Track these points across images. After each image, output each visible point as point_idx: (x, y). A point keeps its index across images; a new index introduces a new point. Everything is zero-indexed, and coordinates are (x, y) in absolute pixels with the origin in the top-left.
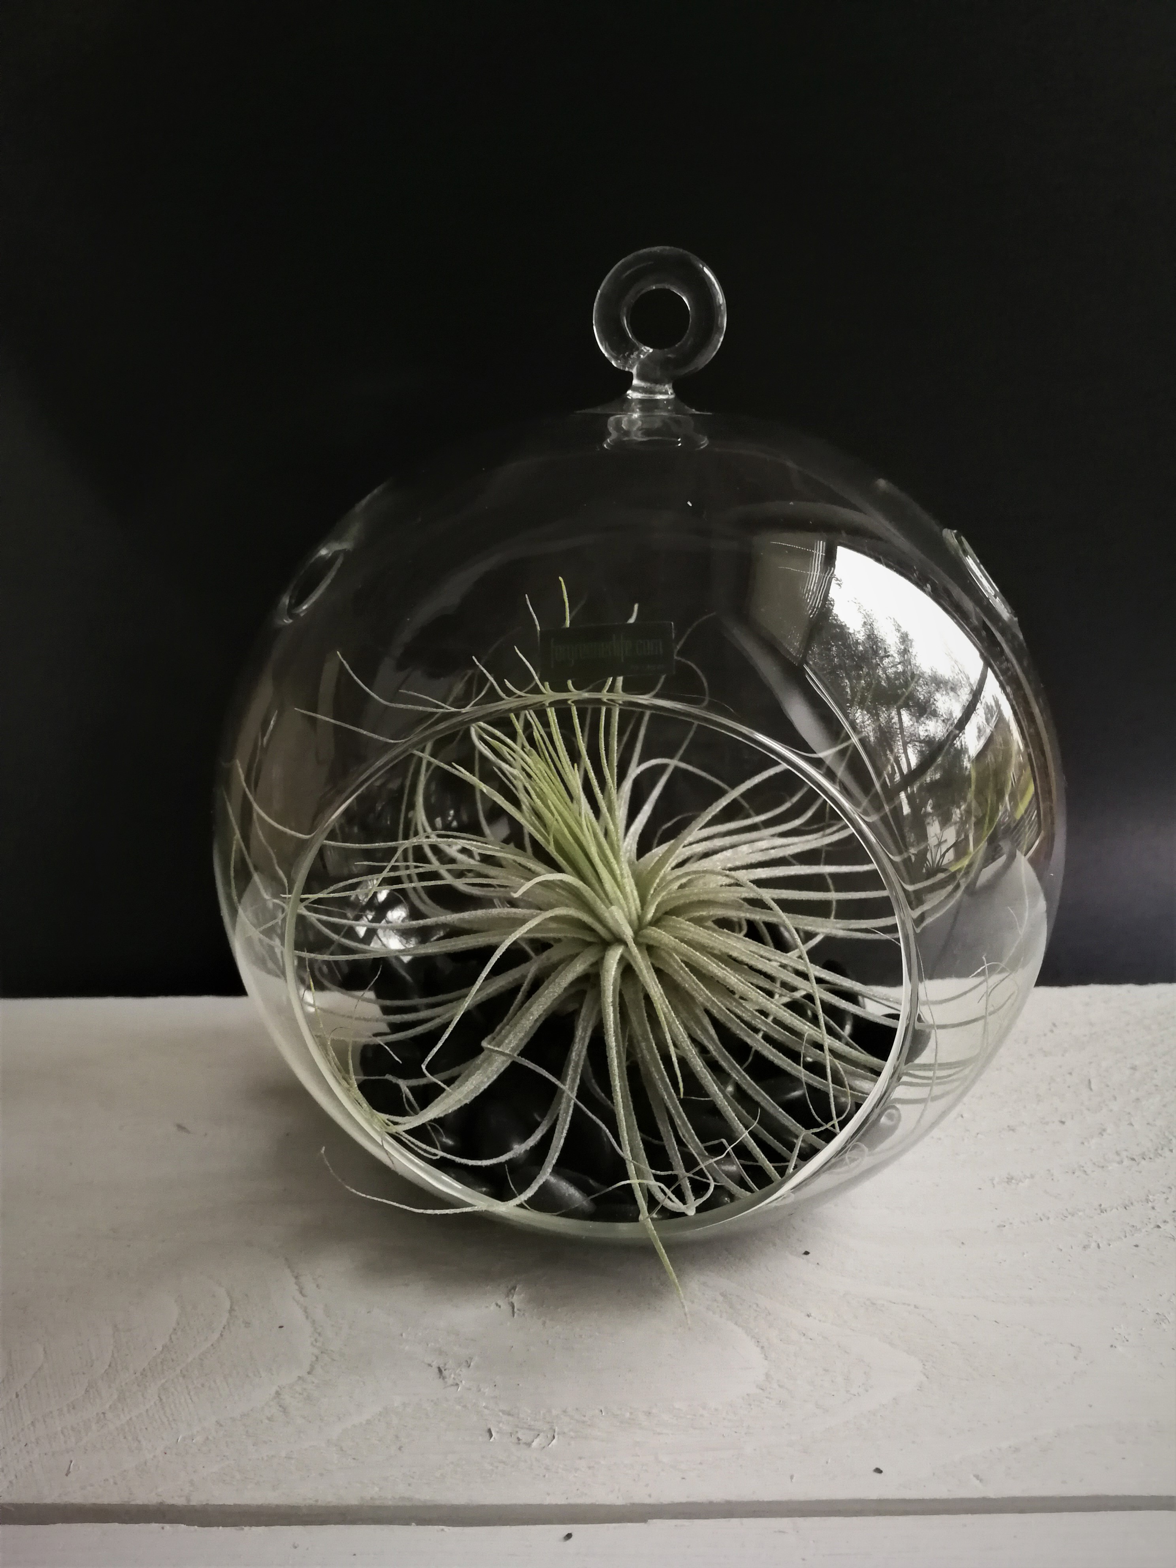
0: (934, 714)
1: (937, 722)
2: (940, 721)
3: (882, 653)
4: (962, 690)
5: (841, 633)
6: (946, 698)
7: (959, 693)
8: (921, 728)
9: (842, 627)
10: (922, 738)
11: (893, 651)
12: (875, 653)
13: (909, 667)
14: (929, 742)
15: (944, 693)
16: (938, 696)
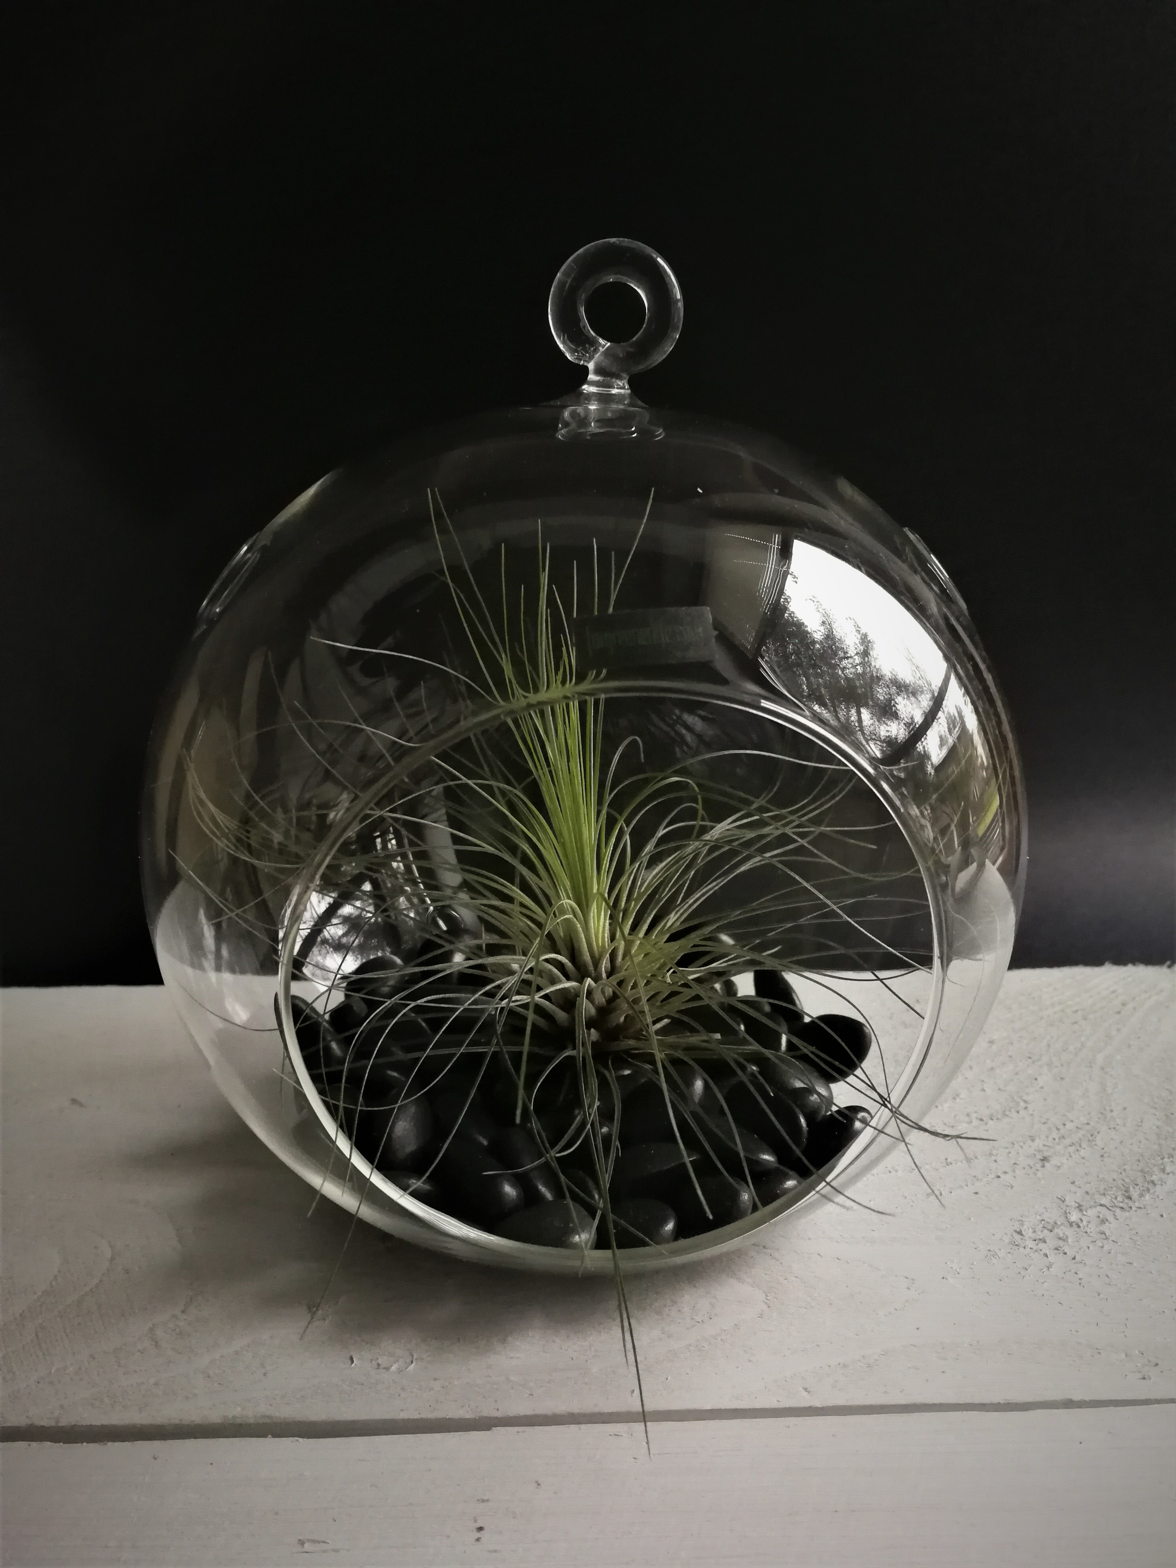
0: (895, 716)
2: (902, 724)
3: (841, 654)
4: (923, 696)
5: (798, 631)
6: (905, 701)
7: (920, 699)
8: (882, 728)
9: (800, 625)
10: (883, 738)
11: (852, 652)
12: (835, 654)
13: (868, 668)
14: (890, 742)
15: (905, 697)
16: (899, 699)
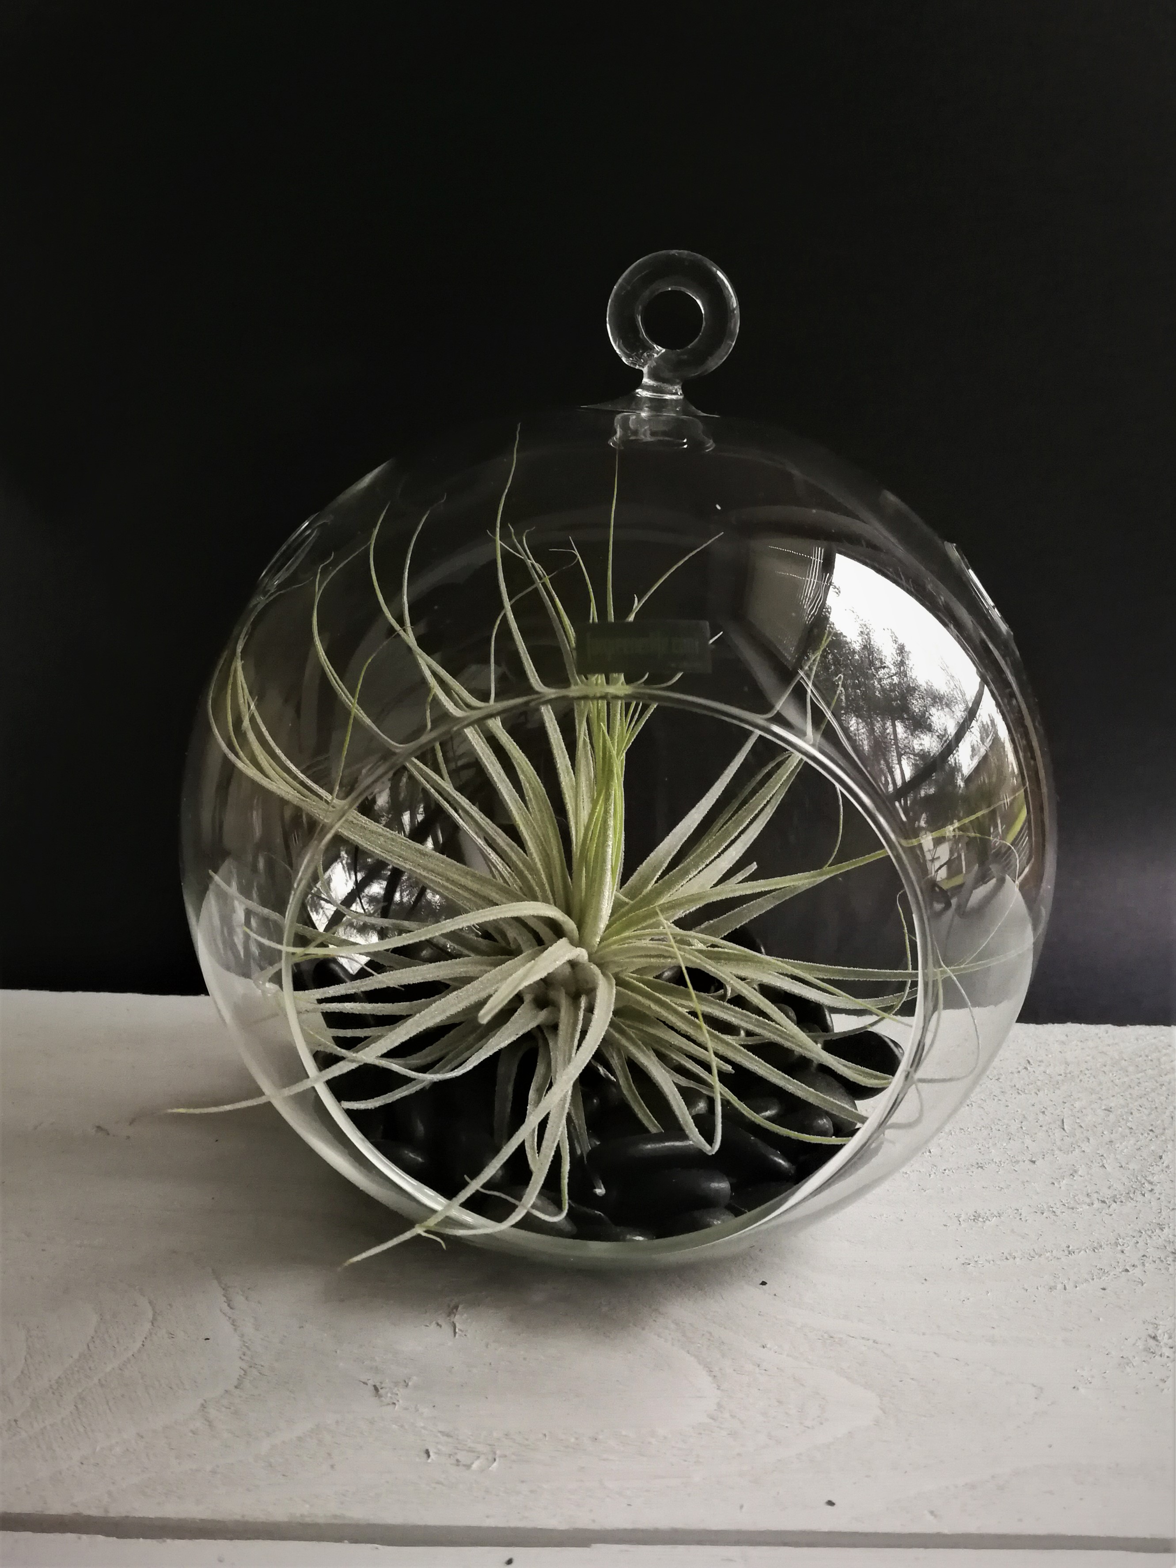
0: (929, 729)
1: (932, 736)
2: (935, 737)
3: (877, 663)
4: (957, 707)
5: (838, 642)
6: (941, 713)
7: (953, 709)
8: (915, 741)
10: (916, 751)
11: (889, 662)
12: (871, 663)
13: (905, 679)
14: (923, 755)
15: (939, 708)
16: (933, 710)
